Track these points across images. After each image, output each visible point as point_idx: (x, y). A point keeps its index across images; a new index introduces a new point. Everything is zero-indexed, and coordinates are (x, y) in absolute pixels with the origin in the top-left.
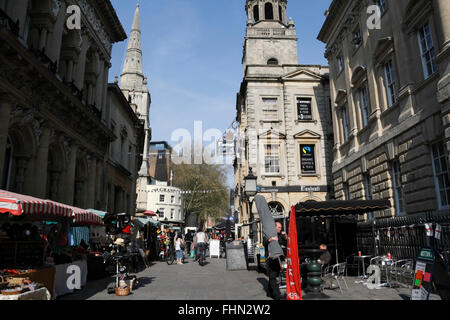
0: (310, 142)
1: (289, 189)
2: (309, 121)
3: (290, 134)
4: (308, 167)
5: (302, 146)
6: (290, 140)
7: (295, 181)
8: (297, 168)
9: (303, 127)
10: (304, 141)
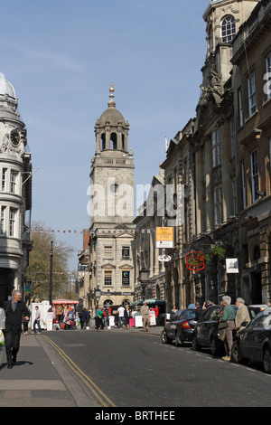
0: (127, 270)
1: (116, 294)
2: (128, 259)
3: (118, 266)
4: (126, 282)
5: (123, 272)
6: (118, 269)
7: (119, 290)
8: (120, 283)
9: (124, 262)
10: (124, 270)
